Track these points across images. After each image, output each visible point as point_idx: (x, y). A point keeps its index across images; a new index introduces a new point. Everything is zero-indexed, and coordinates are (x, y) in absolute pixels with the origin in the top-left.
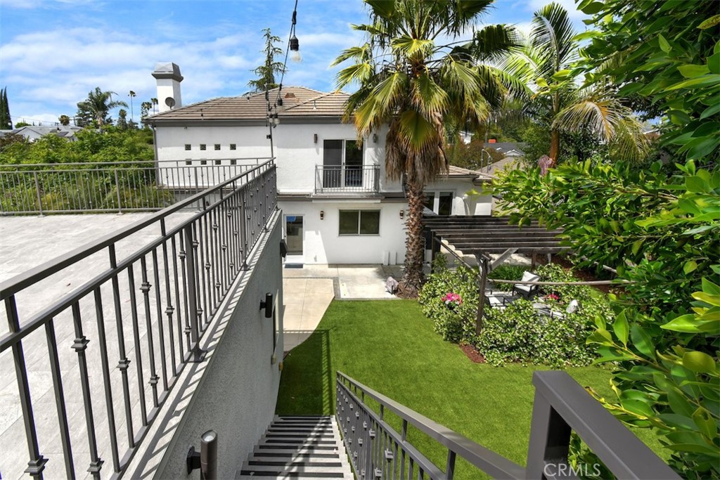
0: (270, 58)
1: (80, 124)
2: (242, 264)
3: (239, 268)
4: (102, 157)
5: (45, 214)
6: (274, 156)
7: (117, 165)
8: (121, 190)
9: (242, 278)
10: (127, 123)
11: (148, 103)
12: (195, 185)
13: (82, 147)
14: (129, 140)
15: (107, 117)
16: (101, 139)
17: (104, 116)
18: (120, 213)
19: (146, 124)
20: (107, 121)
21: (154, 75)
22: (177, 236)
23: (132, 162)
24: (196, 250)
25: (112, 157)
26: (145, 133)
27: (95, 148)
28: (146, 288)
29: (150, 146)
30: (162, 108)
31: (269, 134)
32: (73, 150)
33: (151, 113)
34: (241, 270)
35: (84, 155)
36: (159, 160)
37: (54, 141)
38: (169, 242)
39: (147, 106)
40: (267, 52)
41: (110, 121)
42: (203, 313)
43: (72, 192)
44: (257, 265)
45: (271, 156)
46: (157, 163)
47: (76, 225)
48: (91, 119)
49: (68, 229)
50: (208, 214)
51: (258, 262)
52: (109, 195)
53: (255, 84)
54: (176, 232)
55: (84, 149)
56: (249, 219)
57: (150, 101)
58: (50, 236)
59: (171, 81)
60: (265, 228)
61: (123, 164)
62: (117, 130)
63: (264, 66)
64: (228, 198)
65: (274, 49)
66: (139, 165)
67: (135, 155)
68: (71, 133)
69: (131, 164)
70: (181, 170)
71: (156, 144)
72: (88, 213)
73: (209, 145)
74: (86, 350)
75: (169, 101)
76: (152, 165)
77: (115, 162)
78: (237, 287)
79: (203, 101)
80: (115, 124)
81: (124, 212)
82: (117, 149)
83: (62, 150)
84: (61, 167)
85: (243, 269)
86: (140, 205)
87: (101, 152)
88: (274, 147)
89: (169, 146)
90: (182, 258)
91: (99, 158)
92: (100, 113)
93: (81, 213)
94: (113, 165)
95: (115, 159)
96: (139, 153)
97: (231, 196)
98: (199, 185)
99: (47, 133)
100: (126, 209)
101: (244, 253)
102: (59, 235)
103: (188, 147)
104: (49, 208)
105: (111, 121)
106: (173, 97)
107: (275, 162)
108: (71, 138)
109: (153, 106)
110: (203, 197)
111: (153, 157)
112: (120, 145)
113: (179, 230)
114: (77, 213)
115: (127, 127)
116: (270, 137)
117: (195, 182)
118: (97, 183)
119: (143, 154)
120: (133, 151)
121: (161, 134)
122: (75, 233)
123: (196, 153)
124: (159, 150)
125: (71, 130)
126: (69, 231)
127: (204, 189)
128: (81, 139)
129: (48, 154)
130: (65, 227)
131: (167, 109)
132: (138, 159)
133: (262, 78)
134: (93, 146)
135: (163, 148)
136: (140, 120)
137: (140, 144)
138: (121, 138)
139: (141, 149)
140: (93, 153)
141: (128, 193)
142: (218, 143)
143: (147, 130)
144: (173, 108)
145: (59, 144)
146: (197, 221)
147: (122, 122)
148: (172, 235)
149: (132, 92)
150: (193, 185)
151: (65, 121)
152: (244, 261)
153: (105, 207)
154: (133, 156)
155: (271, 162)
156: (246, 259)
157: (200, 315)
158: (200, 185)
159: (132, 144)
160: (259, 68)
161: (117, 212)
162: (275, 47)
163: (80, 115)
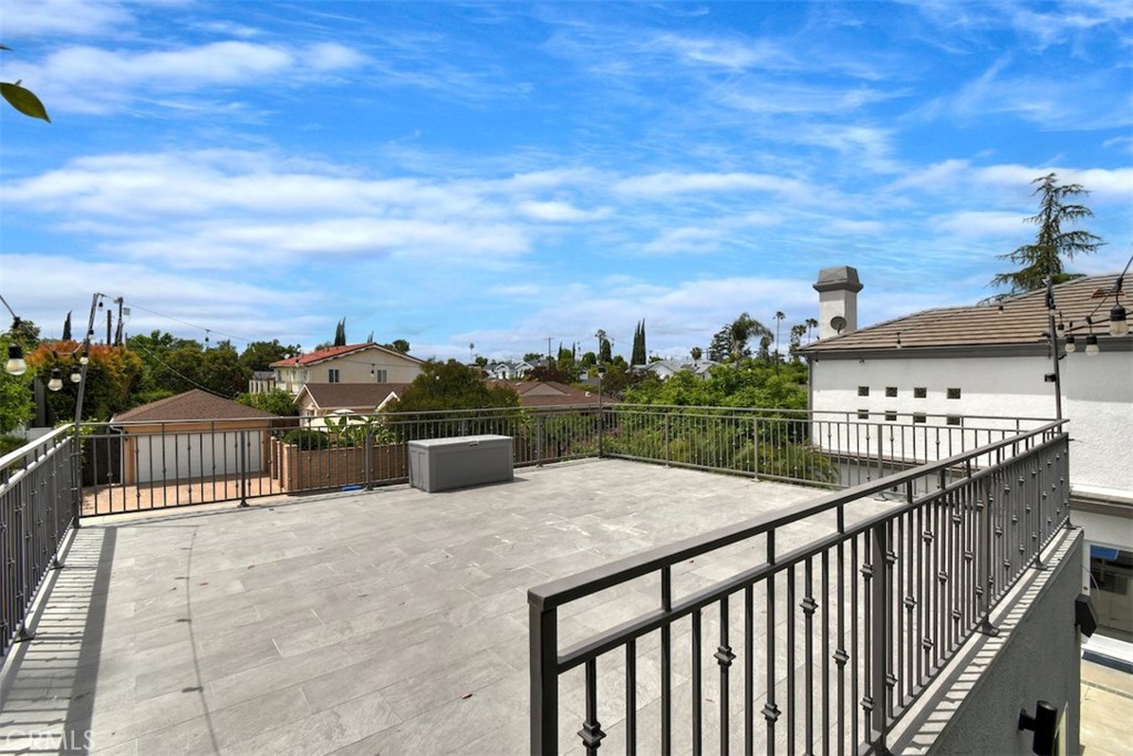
0: (1049, 227)
1: (713, 358)
2: (978, 620)
3: (973, 626)
4: (737, 400)
5: (672, 466)
6: (1064, 417)
7: (755, 413)
8: (760, 447)
9: (978, 647)
10: (770, 354)
11: (801, 327)
12: (877, 453)
13: (715, 386)
14: (774, 378)
15: (745, 348)
16: (738, 377)
17: (741, 347)
18: (756, 479)
19: (796, 356)
20: (745, 352)
21: (816, 288)
22: (861, 538)
23: (775, 410)
24: (891, 568)
25: (750, 401)
26: (793, 369)
27: (731, 389)
28: (810, 607)
29: (801, 387)
30: (825, 332)
31: (1052, 371)
32: (705, 390)
33: (804, 341)
34: (975, 630)
35: (717, 397)
36: (814, 409)
37: (686, 379)
38: (847, 544)
39: (800, 330)
40: (1044, 217)
41: (748, 353)
42: (896, 684)
43: (701, 442)
44: (1016, 632)
45: (1055, 417)
46: (811, 414)
47: (702, 486)
48: (725, 351)
49: (694, 488)
50: (915, 511)
51: (1018, 626)
52: (744, 451)
53: (1011, 279)
54: (859, 531)
55: (717, 389)
56: (999, 535)
57: (804, 324)
58: (674, 493)
59: (842, 293)
60: (1037, 560)
61: (762, 411)
62: (760, 366)
63: (1034, 244)
64: (956, 489)
65: (1064, 209)
66: (784, 415)
67: (780, 400)
68: (703, 368)
69: (773, 413)
70: (853, 428)
71: (811, 384)
72: (716, 472)
73: (904, 389)
74: (730, 668)
75: (837, 323)
76: (806, 416)
77: (752, 409)
78: (967, 661)
79: (896, 318)
80: (754, 356)
81: (762, 479)
82: (757, 391)
83: (693, 389)
84: (690, 410)
85: (980, 629)
86: (784, 472)
87: (737, 393)
88: (1062, 398)
89: (830, 388)
90: (867, 577)
91: (734, 401)
92: (738, 342)
93: (707, 470)
94: (750, 412)
95: (753, 403)
96: (785, 397)
97: (962, 486)
98: (884, 453)
99: (679, 370)
100: (764, 475)
101: (984, 597)
102: (683, 494)
103: (864, 391)
104: (676, 460)
105: (750, 353)
106: (843, 316)
107: (1065, 428)
108: (703, 374)
109: (807, 330)
110: (908, 480)
111: (805, 403)
112: (762, 385)
113: (865, 529)
114: (703, 470)
115: (770, 361)
116: (1054, 378)
117: (876, 447)
118: (731, 432)
119: (791, 399)
120: (778, 394)
121: (820, 371)
122: (700, 495)
123: (877, 401)
124: (815, 393)
125: (704, 365)
126: (695, 492)
127: (915, 464)
128: (715, 376)
129: (679, 393)
130: (691, 485)
131: (833, 333)
132: (783, 406)
133: (1029, 266)
134: (728, 385)
135: (822, 392)
136: (788, 349)
137: (788, 385)
138: (764, 376)
139: (790, 391)
140: (727, 395)
141: (768, 451)
142: (922, 386)
143: (797, 365)
144: (841, 332)
145: (691, 382)
146: (896, 520)
147: (764, 354)
148: (853, 536)
149: (780, 314)
150: (874, 451)
151: (697, 354)
152: (983, 614)
153: (737, 467)
154: (776, 400)
155: (1056, 429)
156: (989, 612)
157: (891, 686)
158: (886, 453)
159: (778, 385)
160: (1022, 249)
161: (753, 477)
162: (1064, 205)
163: (714, 347)
